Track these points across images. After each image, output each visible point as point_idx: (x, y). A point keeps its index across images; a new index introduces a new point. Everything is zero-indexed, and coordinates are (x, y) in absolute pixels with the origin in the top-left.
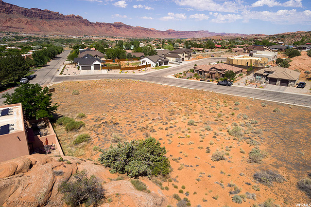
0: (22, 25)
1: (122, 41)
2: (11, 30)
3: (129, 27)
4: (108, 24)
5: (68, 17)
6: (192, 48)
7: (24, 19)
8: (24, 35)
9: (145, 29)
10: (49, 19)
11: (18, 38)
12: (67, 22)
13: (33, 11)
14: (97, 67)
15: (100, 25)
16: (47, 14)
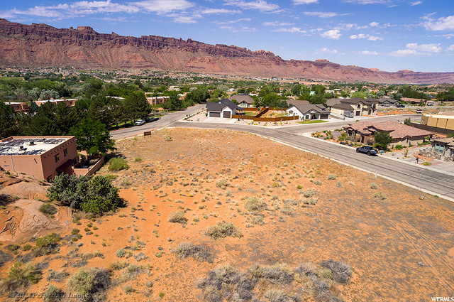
0: (204, 64)
1: (300, 86)
2: (192, 70)
3: (336, 66)
4: (306, 62)
5: (256, 54)
6: (403, 99)
7: (208, 57)
8: (203, 76)
9: (361, 70)
10: (234, 56)
11: (196, 79)
12: (253, 60)
13: (218, 47)
14: (227, 115)
15: (295, 63)
16: (232, 50)
